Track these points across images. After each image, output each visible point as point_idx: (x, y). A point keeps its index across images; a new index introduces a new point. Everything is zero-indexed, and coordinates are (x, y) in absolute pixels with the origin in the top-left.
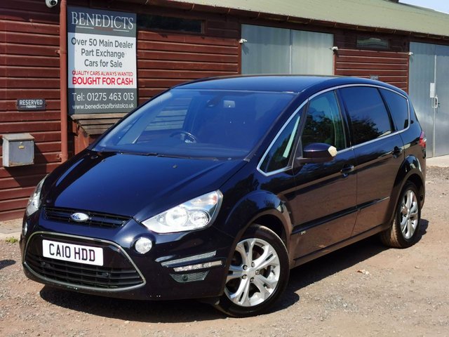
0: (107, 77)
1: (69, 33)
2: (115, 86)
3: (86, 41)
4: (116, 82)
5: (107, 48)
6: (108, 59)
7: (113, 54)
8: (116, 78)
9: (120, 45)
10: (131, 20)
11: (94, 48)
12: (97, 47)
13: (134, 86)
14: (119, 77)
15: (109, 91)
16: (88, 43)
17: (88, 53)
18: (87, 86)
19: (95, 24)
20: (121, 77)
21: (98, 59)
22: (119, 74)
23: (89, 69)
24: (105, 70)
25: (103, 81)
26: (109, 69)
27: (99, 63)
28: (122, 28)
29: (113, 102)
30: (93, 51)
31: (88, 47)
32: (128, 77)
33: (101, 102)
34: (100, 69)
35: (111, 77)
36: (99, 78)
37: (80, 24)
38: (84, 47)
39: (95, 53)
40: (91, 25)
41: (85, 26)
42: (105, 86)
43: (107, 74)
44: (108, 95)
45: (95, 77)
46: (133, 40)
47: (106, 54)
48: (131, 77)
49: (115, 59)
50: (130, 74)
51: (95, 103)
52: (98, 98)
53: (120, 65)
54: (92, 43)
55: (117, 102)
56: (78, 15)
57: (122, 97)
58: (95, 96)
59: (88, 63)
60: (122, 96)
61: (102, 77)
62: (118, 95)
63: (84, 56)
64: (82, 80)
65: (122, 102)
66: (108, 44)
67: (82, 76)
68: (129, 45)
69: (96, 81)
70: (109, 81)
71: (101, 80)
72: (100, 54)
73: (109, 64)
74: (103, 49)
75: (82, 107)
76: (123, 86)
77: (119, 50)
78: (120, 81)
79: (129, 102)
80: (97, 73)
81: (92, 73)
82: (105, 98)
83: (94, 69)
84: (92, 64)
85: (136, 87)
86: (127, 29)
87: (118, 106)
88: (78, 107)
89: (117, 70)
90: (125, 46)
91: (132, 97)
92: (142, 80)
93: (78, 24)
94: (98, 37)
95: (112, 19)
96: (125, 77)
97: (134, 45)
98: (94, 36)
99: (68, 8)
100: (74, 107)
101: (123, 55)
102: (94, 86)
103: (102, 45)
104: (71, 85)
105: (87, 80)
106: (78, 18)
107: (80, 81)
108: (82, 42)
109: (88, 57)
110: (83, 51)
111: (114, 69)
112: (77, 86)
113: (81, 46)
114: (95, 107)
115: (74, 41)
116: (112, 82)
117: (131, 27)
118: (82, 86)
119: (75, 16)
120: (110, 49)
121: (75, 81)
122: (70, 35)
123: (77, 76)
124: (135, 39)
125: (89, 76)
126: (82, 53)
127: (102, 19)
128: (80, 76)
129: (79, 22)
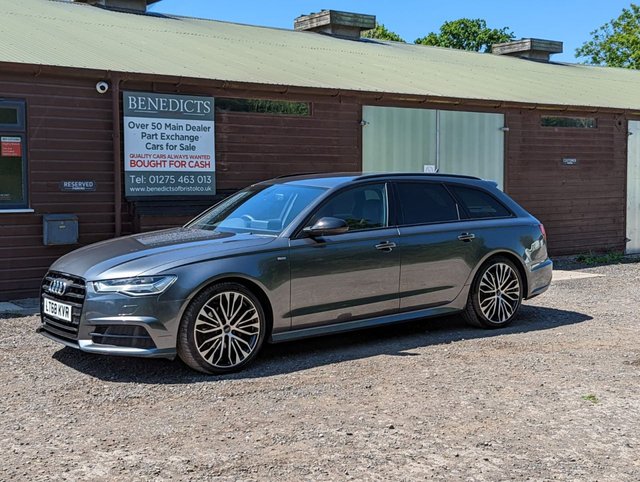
0: (175, 160)
1: (125, 118)
2: (187, 169)
3: (147, 125)
4: (187, 165)
5: (175, 131)
6: (177, 142)
7: (183, 138)
8: (187, 161)
9: (193, 128)
11: (158, 132)
12: (163, 130)
13: (212, 169)
15: (177, 174)
16: (150, 126)
17: (150, 137)
18: (149, 169)
19: (159, 108)
20: (195, 160)
21: (164, 143)
22: (192, 157)
23: (152, 152)
24: (173, 153)
25: (170, 164)
26: (178, 152)
27: (164, 147)
28: (195, 112)
29: (183, 185)
30: (156, 135)
31: (149, 131)
32: (204, 160)
33: (167, 185)
34: (166, 152)
35: (180, 160)
36: (165, 161)
37: (140, 108)
38: (144, 131)
39: (159, 137)
40: (153, 108)
41: (147, 110)
42: (173, 169)
43: (176, 157)
44: (176, 179)
45: (159, 160)
46: (211, 124)
47: (174, 137)
48: (207, 160)
49: (186, 143)
50: (205, 157)
51: (161, 186)
52: (164, 181)
53: (193, 148)
54: (154, 126)
55: (189, 185)
56: (137, 100)
57: (196, 181)
58: (160, 179)
59: (149, 146)
60: (195, 179)
61: (168, 160)
62: (190, 178)
63: (146, 140)
64: (143, 163)
65: (196, 184)
66: (175, 128)
67: (142, 159)
68: (205, 129)
69: (160, 164)
70: (177, 164)
71: (167, 164)
72: (166, 137)
73: (178, 147)
74: (169, 132)
75: (143, 189)
76: (197, 169)
77: (195, 134)
78: (193, 164)
79: (204, 185)
80: (162, 156)
81: (155, 156)
82: (172, 181)
83: (158, 152)
84: (155, 147)
85: (214, 170)
86: (202, 112)
87: (189, 189)
88: (138, 189)
89: (190, 153)
90: (199, 129)
91: (210, 180)
92: (222, 164)
93: (137, 109)
94: (163, 121)
95: (182, 103)
96: (199, 161)
97: (212, 130)
98: (156, 121)
99: (125, 93)
100: (132, 189)
101: (196, 138)
102: (158, 169)
103: (168, 129)
104: (128, 168)
105: (149, 163)
106: (137, 102)
107: (139, 164)
108: (143, 126)
109: (149, 141)
110: (143, 135)
111: (184, 152)
112: (136, 169)
113: (141, 130)
114: (158, 189)
115: (132, 125)
116: (182, 164)
117: (207, 110)
118: (143, 169)
119: (132, 101)
120: (180, 133)
121: (134, 164)
122: (127, 120)
123: (136, 159)
124: (213, 122)
125: (152, 159)
126: (143, 137)
127: (168, 103)
128: (139, 159)
129: (138, 107)
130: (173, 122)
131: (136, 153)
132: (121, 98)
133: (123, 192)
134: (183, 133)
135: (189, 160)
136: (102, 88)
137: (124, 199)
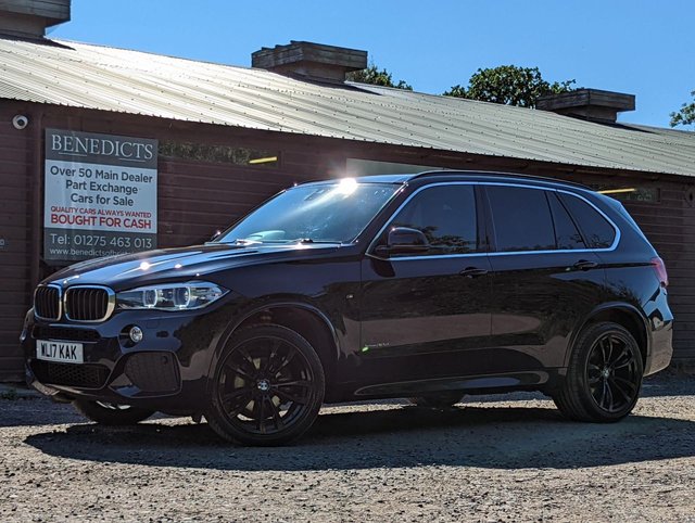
0: (107, 216)
1: (47, 161)
2: (122, 229)
3: (74, 171)
4: (122, 224)
5: (109, 181)
6: (111, 195)
7: (118, 189)
8: (122, 219)
9: (131, 178)
10: (148, 148)
11: (88, 180)
12: (93, 179)
13: (153, 230)
14: (128, 218)
15: (110, 235)
16: (77, 173)
17: (77, 186)
18: (75, 226)
19: (89, 149)
20: (132, 218)
21: (94, 194)
22: (128, 214)
23: (79, 205)
24: (106, 207)
25: (101, 222)
26: (110, 206)
27: (95, 199)
28: (134, 157)
29: (117, 249)
30: (85, 184)
31: (76, 178)
32: (143, 219)
33: (97, 248)
34: (97, 206)
35: (113, 217)
36: (94, 218)
37: (66, 150)
38: (68, 178)
39: (88, 186)
40: (81, 151)
41: (74, 152)
42: (105, 228)
43: (109, 212)
44: (108, 240)
45: (87, 216)
46: (153, 173)
47: (106, 188)
48: (147, 219)
49: (122, 195)
50: (144, 214)
51: (87, 248)
52: (93, 242)
53: (130, 203)
54: (83, 173)
56: (63, 139)
57: (132, 244)
58: (87, 240)
59: (75, 198)
60: (131, 241)
61: (99, 216)
62: (125, 241)
63: (71, 190)
64: (67, 218)
65: (132, 249)
66: (108, 176)
67: (66, 214)
68: (146, 179)
69: (89, 221)
70: (110, 222)
71: (97, 221)
72: (96, 188)
73: (112, 201)
74: (103, 182)
75: (66, 252)
76: (134, 230)
77: (132, 184)
78: (129, 223)
79: (143, 250)
80: (92, 211)
81: (83, 211)
82: (103, 243)
83: (87, 205)
84: (82, 199)
85: (156, 232)
86: (142, 158)
88: (59, 252)
89: (126, 208)
90: (139, 179)
91: (150, 244)
92: (166, 224)
93: (62, 150)
94: (93, 167)
95: (117, 147)
96: (137, 219)
97: (155, 180)
98: (85, 166)
99: (47, 130)
100: (53, 251)
101: (135, 190)
102: (86, 227)
103: (100, 177)
104: (48, 224)
105: (75, 219)
106: (62, 142)
107: (63, 219)
108: (69, 172)
109: (75, 191)
110: (69, 183)
111: (119, 208)
112: (58, 225)
113: (65, 177)
114: (86, 253)
115: (55, 170)
116: (116, 224)
117: (148, 155)
118: (67, 226)
119: (56, 140)
120: (114, 183)
121: (55, 219)
122: (49, 163)
123: (59, 214)
124: (156, 171)
125: (79, 214)
126: (68, 185)
127: (100, 145)
128: (63, 213)
129: (63, 147)
130: (107, 169)
131: (59, 205)
132: (43, 137)
133: (42, 254)
134: (120, 183)
135: (125, 217)
136: (21, 123)
137: (43, 263)
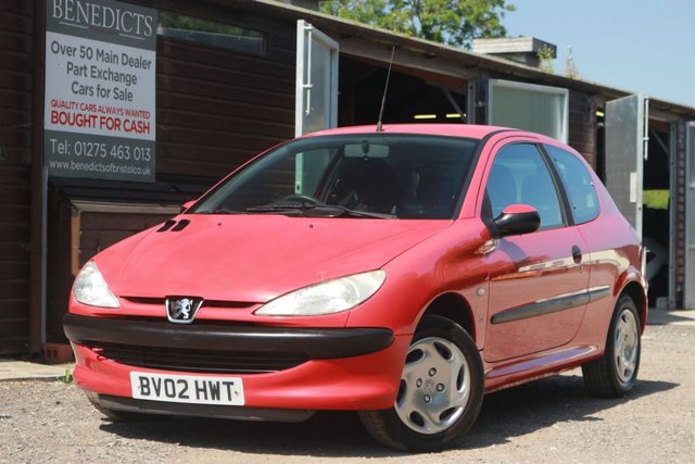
0: (107, 116)
1: (47, 33)
2: (121, 133)
3: (75, 49)
4: (122, 126)
5: (109, 65)
6: (111, 85)
7: (118, 77)
8: (123, 118)
9: (130, 62)
10: (148, 20)
11: (89, 63)
12: (93, 62)
13: (151, 136)
14: (128, 118)
15: (110, 142)
16: (78, 53)
17: (79, 71)
18: (75, 129)
19: (90, 20)
20: (131, 118)
21: (94, 83)
22: (128, 113)
23: (79, 99)
24: (105, 102)
25: (102, 123)
26: (111, 102)
27: (95, 90)
28: (133, 33)
29: (118, 162)
30: (85, 68)
31: (78, 61)
32: (142, 120)
33: (98, 160)
34: (97, 101)
35: (114, 116)
36: (95, 117)
37: (66, 18)
38: (71, 59)
39: (88, 72)
40: (83, 23)
41: (74, 22)
42: (104, 132)
43: (109, 110)
44: (109, 149)
45: (88, 113)
46: (152, 56)
47: (106, 75)
48: (146, 121)
49: (122, 86)
50: (145, 114)
51: (87, 160)
52: (93, 152)
53: (129, 97)
54: (85, 52)
55: (123, 162)
57: (132, 155)
58: (88, 148)
59: (77, 87)
60: (131, 151)
61: (99, 115)
62: (125, 150)
63: (72, 77)
64: (68, 118)
65: (131, 162)
66: (111, 58)
67: (66, 111)
68: (146, 64)
69: (89, 121)
70: (110, 124)
71: (98, 121)
72: (97, 74)
73: (112, 94)
74: (102, 66)
75: (66, 165)
76: (133, 135)
77: (132, 71)
78: (128, 126)
79: (142, 164)
80: (91, 107)
81: (83, 107)
82: (103, 153)
83: (86, 99)
84: (84, 90)
85: (154, 139)
86: (142, 35)
87: (124, 169)
88: (59, 165)
89: (125, 105)
90: (137, 64)
91: (148, 155)
92: (164, 128)
93: (62, 19)
94: (96, 45)
95: (118, 15)
96: (137, 120)
97: (153, 66)
98: (87, 42)
100: (53, 164)
101: (134, 79)
102: (86, 130)
103: (100, 59)
104: (49, 125)
105: (76, 118)
106: (64, 7)
107: (63, 118)
108: (70, 51)
109: (77, 78)
110: (70, 67)
111: (119, 103)
112: (58, 127)
113: (66, 58)
114: (86, 167)
115: (55, 47)
116: (116, 126)
117: (148, 32)
118: (67, 128)
119: (56, 4)
120: (114, 68)
121: (56, 118)
122: (51, 37)
123: (59, 110)
124: (154, 53)
125: (79, 111)
126: (69, 69)
127: (101, 13)
128: (63, 109)
129: (64, 15)
130: (107, 47)
131: (59, 98)
134: (117, 68)
135: (125, 117)
